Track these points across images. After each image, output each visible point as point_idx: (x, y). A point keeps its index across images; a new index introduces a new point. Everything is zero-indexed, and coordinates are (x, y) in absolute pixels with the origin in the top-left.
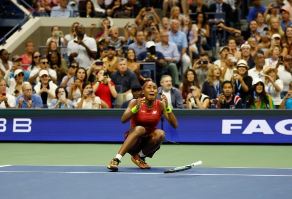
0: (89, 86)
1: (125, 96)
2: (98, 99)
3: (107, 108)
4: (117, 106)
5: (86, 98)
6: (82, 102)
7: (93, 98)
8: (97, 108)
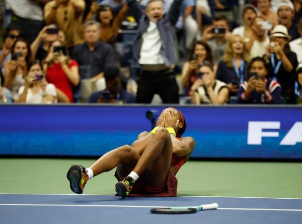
0: (36, 67)
1: (94, 84)
2: (51, 89)
3: (67, 102)
4: (81, 99)
5: (31, 86)
6: (25, 92)
7: (44, 87)
8: (49, 103)
